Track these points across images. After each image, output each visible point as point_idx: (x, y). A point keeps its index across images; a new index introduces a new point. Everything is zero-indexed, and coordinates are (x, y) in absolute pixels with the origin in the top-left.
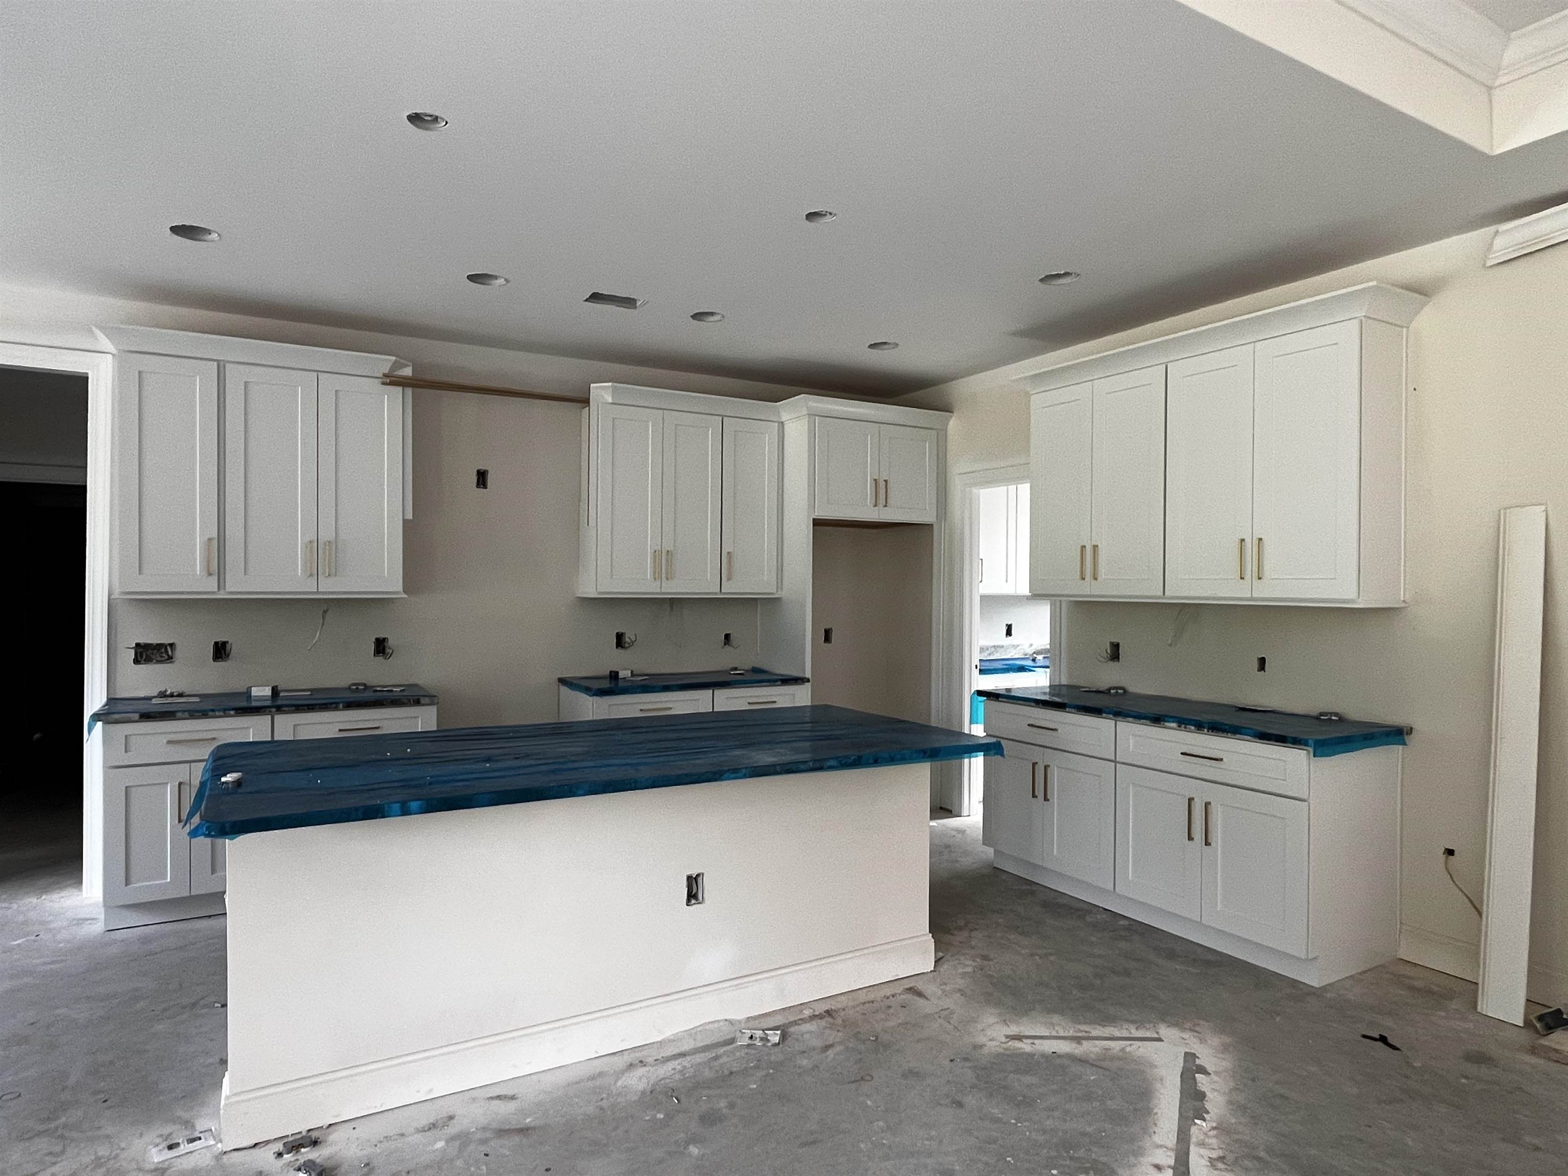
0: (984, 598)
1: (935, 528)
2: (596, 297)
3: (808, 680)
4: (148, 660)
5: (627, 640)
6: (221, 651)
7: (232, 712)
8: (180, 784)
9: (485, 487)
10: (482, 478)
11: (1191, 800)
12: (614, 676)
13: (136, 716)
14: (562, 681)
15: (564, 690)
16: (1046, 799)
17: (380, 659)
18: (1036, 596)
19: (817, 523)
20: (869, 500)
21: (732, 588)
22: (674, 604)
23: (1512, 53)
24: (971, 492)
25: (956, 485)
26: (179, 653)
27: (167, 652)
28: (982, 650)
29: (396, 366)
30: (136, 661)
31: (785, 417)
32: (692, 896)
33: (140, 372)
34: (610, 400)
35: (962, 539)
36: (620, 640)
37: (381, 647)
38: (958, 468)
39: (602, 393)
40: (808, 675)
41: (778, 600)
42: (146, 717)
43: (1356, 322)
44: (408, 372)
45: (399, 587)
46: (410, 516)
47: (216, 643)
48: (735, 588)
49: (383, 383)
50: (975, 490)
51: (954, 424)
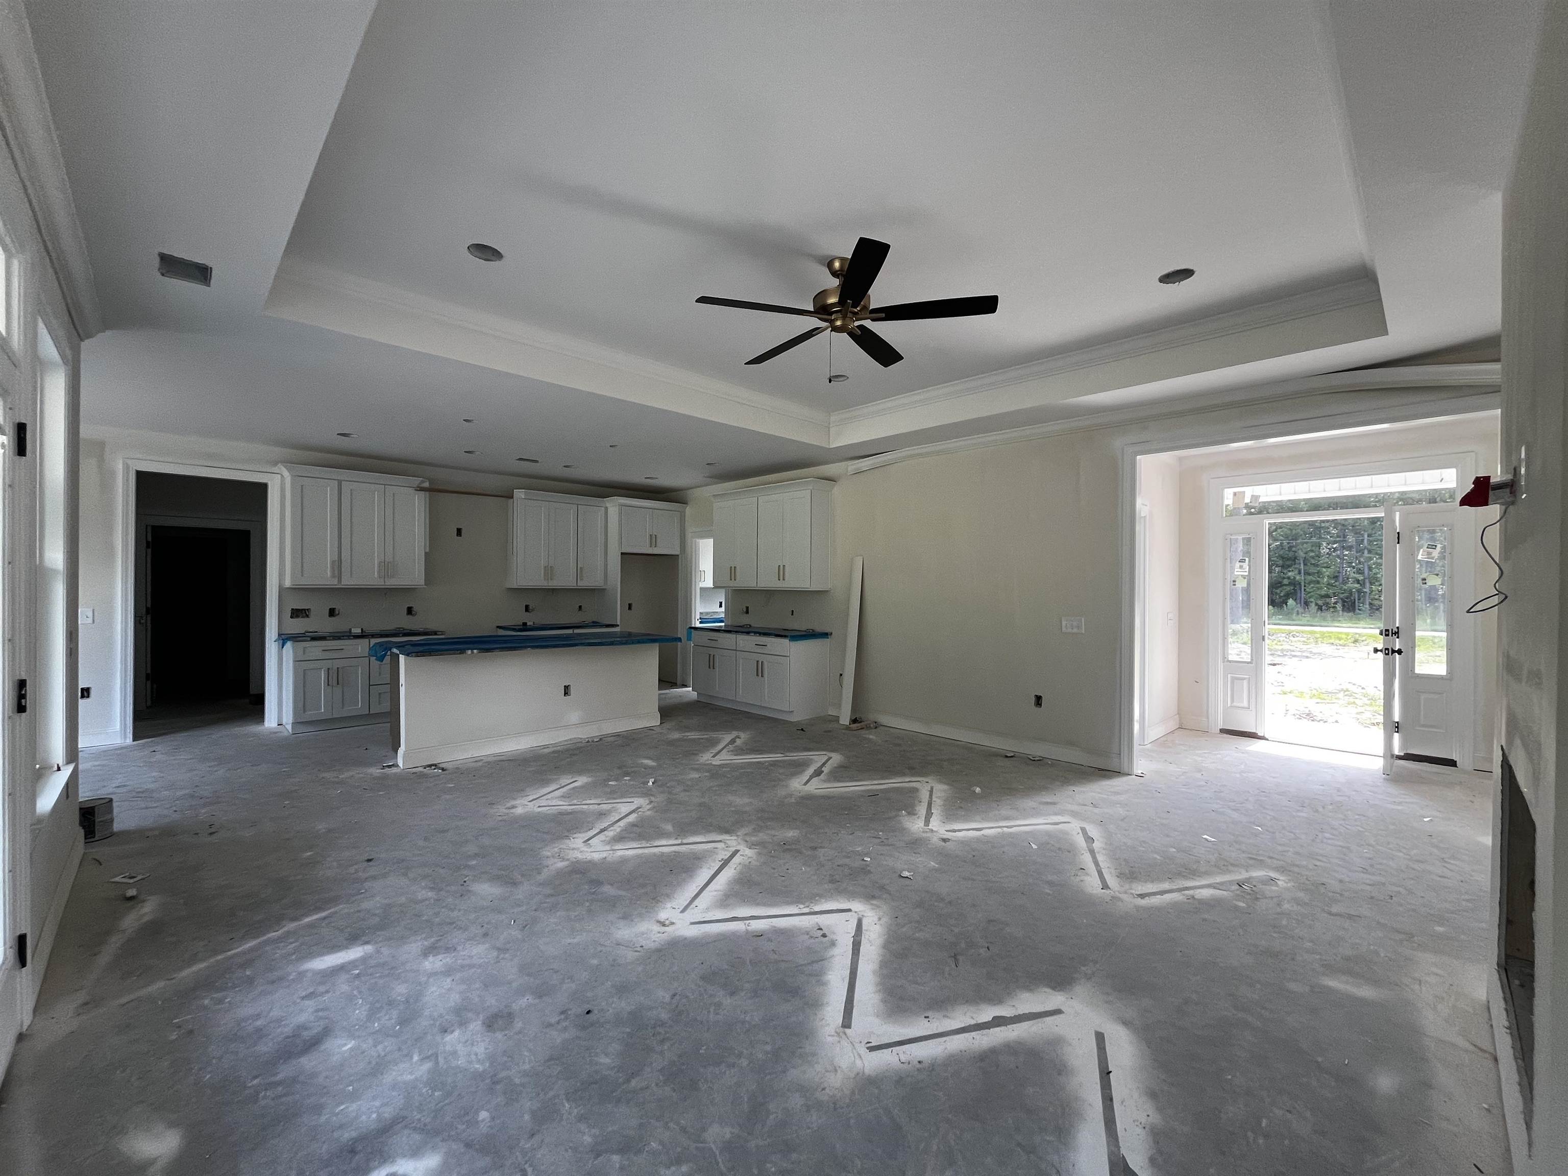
0: (701, 588)
1: (680, 557)
2: (520, 459)
3: (618, 626)
4: (297, 616)
5: (531, 608)
6: (332, 612)
7: (352, 637)
8: (329, 669)
9: (461, 536)
10: (459, 532)
11: (758, 662)
12: (525, 624)
13: (309, 639)
14: (498, 627)
15: (498, 629)
16: (714, 668)
17: (410, 616)
18: (716, 587)
19: (622, 554)
20: (648, 546)
21: (583, 584)
22: (553, 591)
23: (833, 418)
24: (695, 541)
25: (689, 535)
26: (312, 614)
27: (306, 613)
28: (701, 613)
29: (423, 482)
30: (292, 617)
31: (608, 505)
32: (566, 694)
33: (302, 486)
34: (523, 497)
35: (691, 563)
36: (527, 608)
37: (410, 611)
38: (690, 530)
39: (519, 494)
40: (619, 623)
41: (605, 589)
42: (314, 639)
43: (810, 491)
44: (426, 485)
45: (422, 582)
46: (427, 550)
47: (330, 609)
48: (584, 584)
49: (416, 490)
50: (698, 540)
51: (688, 510)
